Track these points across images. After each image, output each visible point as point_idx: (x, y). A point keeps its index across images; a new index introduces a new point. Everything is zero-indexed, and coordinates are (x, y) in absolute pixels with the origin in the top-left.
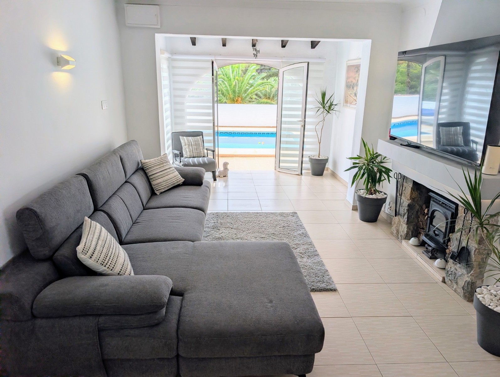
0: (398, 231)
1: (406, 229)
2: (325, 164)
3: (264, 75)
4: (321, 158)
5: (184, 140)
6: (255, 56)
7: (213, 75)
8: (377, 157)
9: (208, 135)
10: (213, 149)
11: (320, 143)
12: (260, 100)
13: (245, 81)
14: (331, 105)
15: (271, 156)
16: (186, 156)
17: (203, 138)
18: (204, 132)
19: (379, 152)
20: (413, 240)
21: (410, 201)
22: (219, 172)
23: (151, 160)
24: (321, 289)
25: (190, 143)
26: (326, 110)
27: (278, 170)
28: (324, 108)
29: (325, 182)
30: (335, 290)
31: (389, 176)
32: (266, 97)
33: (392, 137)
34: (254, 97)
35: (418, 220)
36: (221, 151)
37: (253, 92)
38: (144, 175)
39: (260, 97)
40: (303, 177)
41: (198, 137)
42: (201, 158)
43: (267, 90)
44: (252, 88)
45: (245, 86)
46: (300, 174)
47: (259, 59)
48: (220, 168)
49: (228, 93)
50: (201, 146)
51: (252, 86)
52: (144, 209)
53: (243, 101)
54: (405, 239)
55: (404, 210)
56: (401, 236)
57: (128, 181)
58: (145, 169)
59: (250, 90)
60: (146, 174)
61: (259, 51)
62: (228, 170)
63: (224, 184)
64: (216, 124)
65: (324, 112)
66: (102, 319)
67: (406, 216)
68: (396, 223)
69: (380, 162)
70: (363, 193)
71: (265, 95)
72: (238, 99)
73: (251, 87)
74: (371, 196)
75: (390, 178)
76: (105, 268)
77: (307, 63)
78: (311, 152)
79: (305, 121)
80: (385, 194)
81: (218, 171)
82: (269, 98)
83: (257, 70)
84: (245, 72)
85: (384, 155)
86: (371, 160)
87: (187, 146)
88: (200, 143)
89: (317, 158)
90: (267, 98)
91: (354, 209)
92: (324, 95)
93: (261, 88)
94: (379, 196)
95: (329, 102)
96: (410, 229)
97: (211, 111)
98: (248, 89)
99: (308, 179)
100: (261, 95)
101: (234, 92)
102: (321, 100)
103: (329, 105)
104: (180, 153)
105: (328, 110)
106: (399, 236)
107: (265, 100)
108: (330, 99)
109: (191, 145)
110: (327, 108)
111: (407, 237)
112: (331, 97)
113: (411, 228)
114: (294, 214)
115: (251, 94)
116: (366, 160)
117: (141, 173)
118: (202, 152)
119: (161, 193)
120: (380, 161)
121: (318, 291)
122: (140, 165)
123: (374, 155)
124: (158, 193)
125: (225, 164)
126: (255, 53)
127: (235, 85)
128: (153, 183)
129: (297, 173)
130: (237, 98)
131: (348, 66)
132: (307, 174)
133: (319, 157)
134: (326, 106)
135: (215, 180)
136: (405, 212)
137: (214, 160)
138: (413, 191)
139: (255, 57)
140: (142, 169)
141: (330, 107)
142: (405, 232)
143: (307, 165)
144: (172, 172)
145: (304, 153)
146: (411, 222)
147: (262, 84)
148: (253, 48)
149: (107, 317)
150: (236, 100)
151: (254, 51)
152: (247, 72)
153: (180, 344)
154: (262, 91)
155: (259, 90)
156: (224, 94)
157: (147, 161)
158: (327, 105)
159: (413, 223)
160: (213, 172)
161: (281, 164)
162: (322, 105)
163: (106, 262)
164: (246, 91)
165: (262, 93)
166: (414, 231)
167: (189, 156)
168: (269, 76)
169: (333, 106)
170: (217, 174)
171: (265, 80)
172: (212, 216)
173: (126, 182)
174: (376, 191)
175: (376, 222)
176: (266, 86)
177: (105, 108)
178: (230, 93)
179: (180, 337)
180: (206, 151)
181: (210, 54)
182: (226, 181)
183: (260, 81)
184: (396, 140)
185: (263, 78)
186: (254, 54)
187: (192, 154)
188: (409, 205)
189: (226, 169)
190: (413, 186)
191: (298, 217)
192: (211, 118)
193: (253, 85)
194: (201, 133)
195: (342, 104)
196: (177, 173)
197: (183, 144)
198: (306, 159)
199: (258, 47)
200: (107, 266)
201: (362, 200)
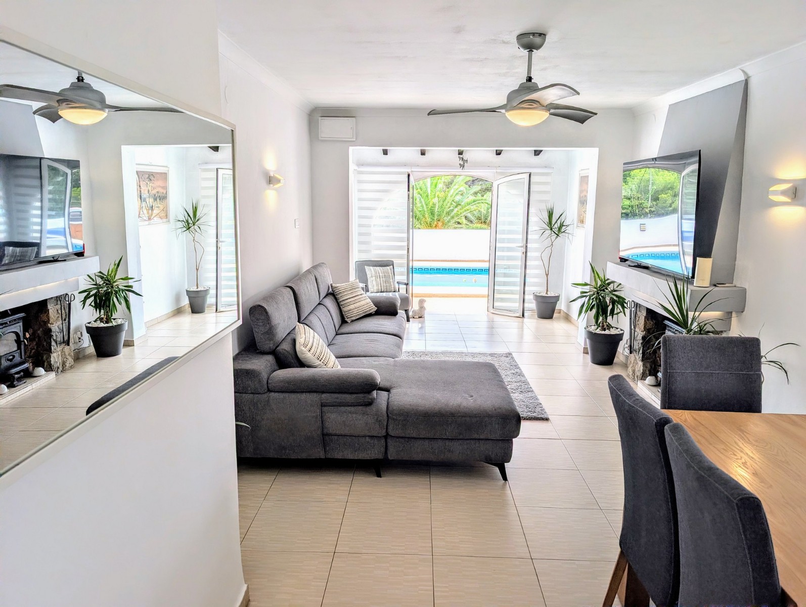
0: (634, 372)
1: (642, 368)
2: (556, 303)
3: (476, 188)
4: (549, 294)
5: (370, 271)
6: (462, 166)
7: (409, 190)
8: (609, 284)
9: (401, 266)
10: (406, 282)
11: (547, 275)
12: (470, 225)
13: (449, 199)
14: (562, 225)
15: (483, 296)
16: (372, 290)
17: (393, 268)
18: (396, 261)
19: (612, 279)
20: (650, 380)
21: (645, 332)
22: (413, 312)
23: (342, 284)
24: (532, 418)
25: (378, 275)
26: (555, 233)
27: (492, 311)
28: (551, 229)
29: (556, 326)
30: (547, 419)
31: (623, 307)
32: (480, 221)
33: (623, 259)
34: (464, 221)
35: (656, 356)
36: (416, 289)
37: (459, 213)
38: (335, 300)
39: (471, 222)
40: (526, 320)
41: (388, 268)
42: (391, 293)
43: (482, 210)
44: (459, 207)
45: (449, 205)
46: (522, 317)
47: (466, 169)
48: (414, 306)
49: (424, 216)
50: (391, 278)
51: (458, 204)
52: (336, 335)
53: (445, 225)
54: (641, 379)
55: (639, 343)
56: (637, 377)
57: (321, 303)
58: (335, 294)
59: (455, 211)
60: (336, 299)
61: (467, 160)
62: (425, 309)
63: (420, 325)
64: (411, 258)
65: (552, 235)
66: (324, 396)
67: (641, 352)
68: (632, 362)
69: (612, 291)
70: (593, 329)
71: (479, 219)
72: (438, 224)
73: (456, 207)
74: (603, 332)
75: (625, 309)
76: (320, 362)
77: (529, 174)
78: (536, 286)
79: (526, 246)
80: (621, 330)
81: (412, 310)
82: (485, 222)
83: (466, 183)
84: (449, 185)
85: (619, 281)
86: (602, 287)
87: (374, 278)
88: (391, 275)
89: (544, 294)
90: (481, 223)
91: (585, 352)
92: (550, 215)
93: (473, 208)
94: (613, 332)
95: (559, 222)
96: (646, 367)
97: (405, 235)
98: (452, 210)
99: (532, 323)
100: (472, 218)
101: (432, 213)
102: (547, 220)
103: (559, 225)
104: (366, 286)
105: (557, 233)
106: (636, 377)
107: (479, 225)
108: (559, 217)
109: (378, 277)
110: (556, 231)
111: (643, 377)
112: (561, 215)
113: (648, 365)
114: (509, 355)
115: (457, 216)
116: (595, 288)
117: (331, 297)
118: (393, 286)
119: (352, 321)
120: (612, 289)
121: (527, 419)
122: (331, 290)
123: (605, 281)
124: (349, 320)
125: (421, 302)
126: (462, 163)
127: (434, 204)
128: (344, 309)
129: (517, 315)
130: (435, 223)
131: (581, 177)
132: (531, 317)
133: (547, 293)
134: (554, 227)
135: (408, 320)
136: (640, 346)
137: (407, 295)
138: (648, 320)
139: (462, 168)
140: (333, 294)
141: (560, 229)
142: (642, 371)
143: (531, 305)
144: (364, 298)
145: (527, 288)
146: (647, 359)
147: (474, 201)
148: (459, 157)
149: (328, 394)
150: (434, 226)
151: (461, 161)
152: (453, 185)
153: (390, 420)
154: (475, 212)
155: (469, 211)
156: (417, 217)
157: (338, 285)
158: (556, 226)
159: (649, 359)
160: (406, 310)
161: (496, 304)
162: (548, 226)
163: (321, 357)
164: (448, 213)
165: (474, 215)
166: (652, 370)
167: (375, 291)
168: (485, 189)
169: (564, 227)
170: (410, 314)
171: (479, 196)
172: (407, 354)
173: (319, 304)
174: (609, 327)
175: (611, 366)
176: (480, 204)
177: (298, 227)
178: (426, 216)
179: (390, 415)
180: (397, 286)
181: (405, 165)
182: (423, 323)
183: (472, 198)
184: (627, 262)
185: (476, 193)
186: (460, 164)
187: (380, 288)
188: (644, 338)
189: (422, 308)
190: (647, 314)
191: (512, 358)
192: (405, 244)
193: (460, 203)
194: (391, 263)
195: (575, 225)
196: (369, 301)
197: (369, 276)
198: (529, 297)
199: (465, 156)
200: (322, 361)
201: (592, 336)
